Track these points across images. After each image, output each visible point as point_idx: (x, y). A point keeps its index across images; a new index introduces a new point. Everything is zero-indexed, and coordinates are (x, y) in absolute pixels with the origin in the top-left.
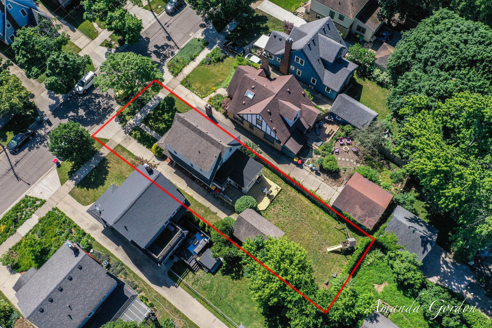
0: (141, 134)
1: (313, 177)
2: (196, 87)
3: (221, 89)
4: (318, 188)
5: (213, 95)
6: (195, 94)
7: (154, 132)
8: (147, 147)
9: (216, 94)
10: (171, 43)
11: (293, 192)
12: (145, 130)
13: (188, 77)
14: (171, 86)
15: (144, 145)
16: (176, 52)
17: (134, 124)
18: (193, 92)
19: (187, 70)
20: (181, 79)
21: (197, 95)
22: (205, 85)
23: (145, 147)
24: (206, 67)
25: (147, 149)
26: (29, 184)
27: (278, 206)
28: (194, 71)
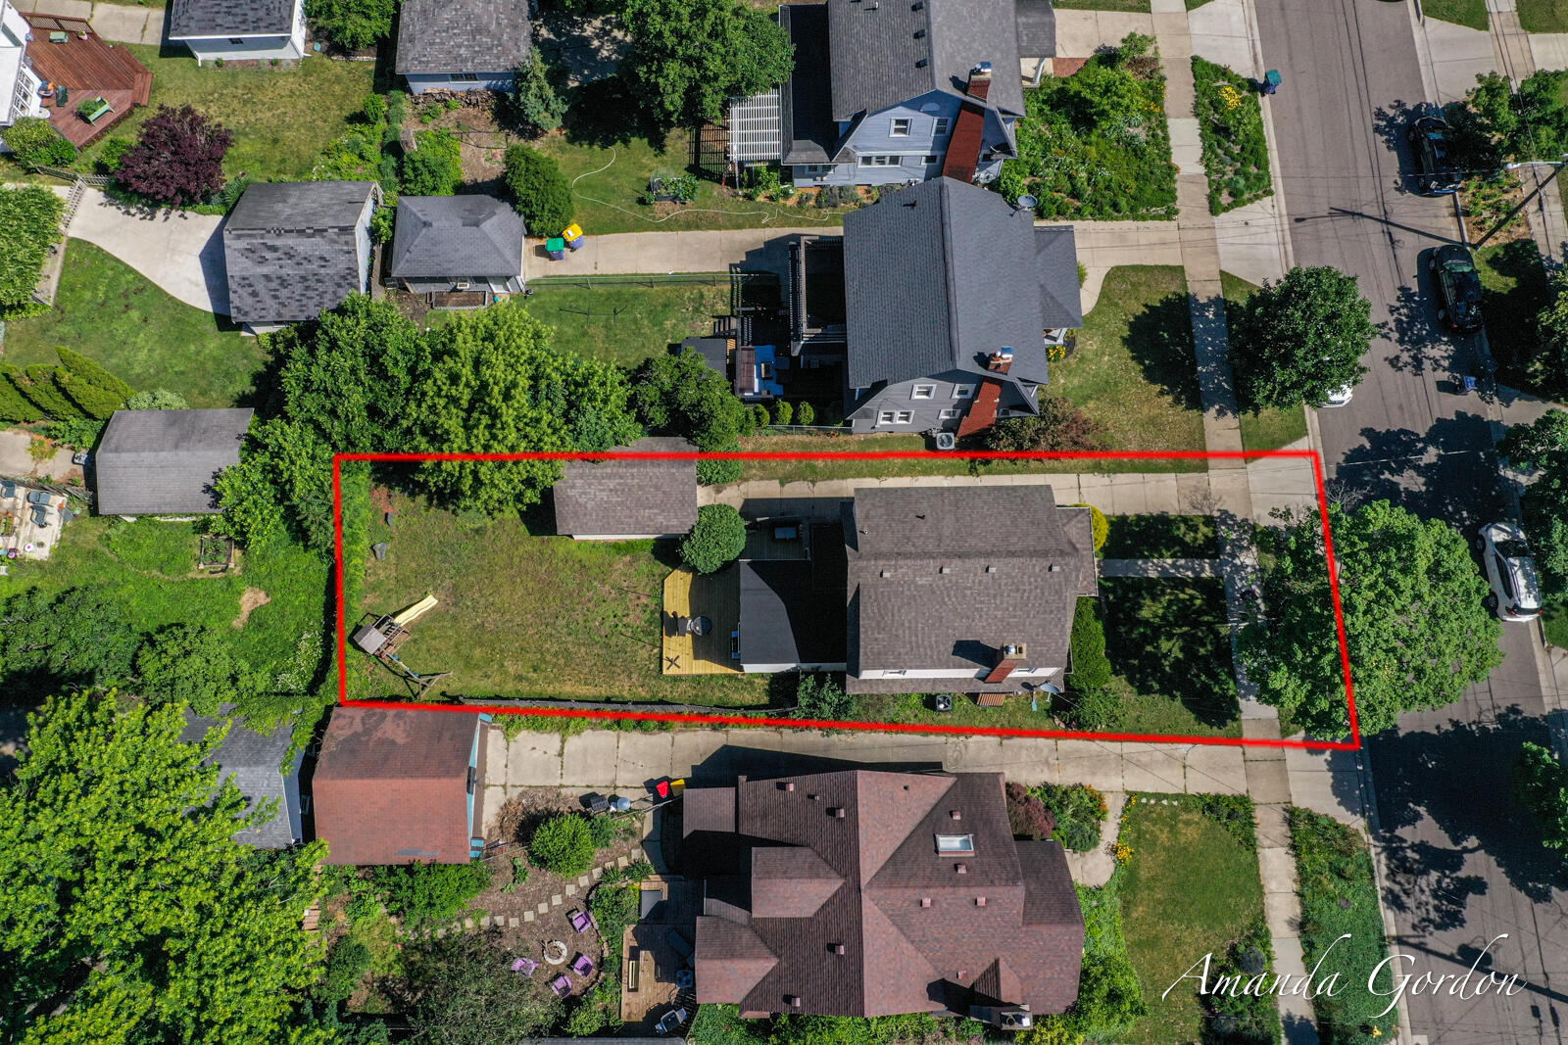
0: (1180, 541)
1: (598, 780)
2: (1187, 823)
3: (1107, 878)
4: (561, 755)
5: (1109, 831)
6: (1166, 796)
7: (1153, 574)
8: (1123, 519)
9: (1102, 846)
10: (1446, 941)
11: (623, 687)
12: (1182, 562)
13: (1250, 844)
14: (1263, 766)
15: (1140, 518)
16: (1390, 922)
17: (1233, 556)
18: (1177, 797)
19: (1277, 868)
20: (1259, 814)
21: (1159, 797)
22: (1165, 849)
23: (1131, 513)
24: (1234, 930)
25: (1118, 513)
26: (1298, 220)
27: (637, 619)
28: (1252, 884)
